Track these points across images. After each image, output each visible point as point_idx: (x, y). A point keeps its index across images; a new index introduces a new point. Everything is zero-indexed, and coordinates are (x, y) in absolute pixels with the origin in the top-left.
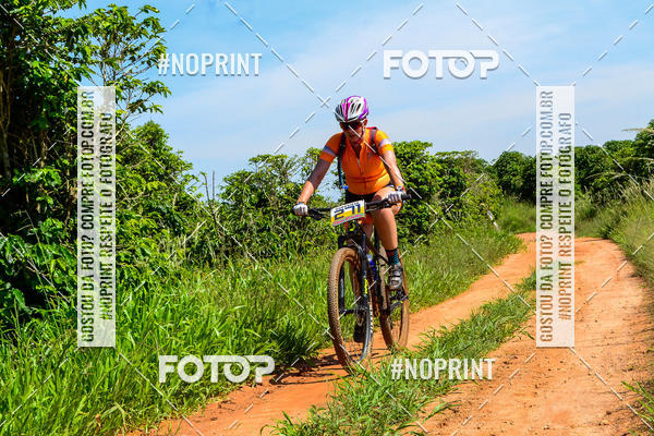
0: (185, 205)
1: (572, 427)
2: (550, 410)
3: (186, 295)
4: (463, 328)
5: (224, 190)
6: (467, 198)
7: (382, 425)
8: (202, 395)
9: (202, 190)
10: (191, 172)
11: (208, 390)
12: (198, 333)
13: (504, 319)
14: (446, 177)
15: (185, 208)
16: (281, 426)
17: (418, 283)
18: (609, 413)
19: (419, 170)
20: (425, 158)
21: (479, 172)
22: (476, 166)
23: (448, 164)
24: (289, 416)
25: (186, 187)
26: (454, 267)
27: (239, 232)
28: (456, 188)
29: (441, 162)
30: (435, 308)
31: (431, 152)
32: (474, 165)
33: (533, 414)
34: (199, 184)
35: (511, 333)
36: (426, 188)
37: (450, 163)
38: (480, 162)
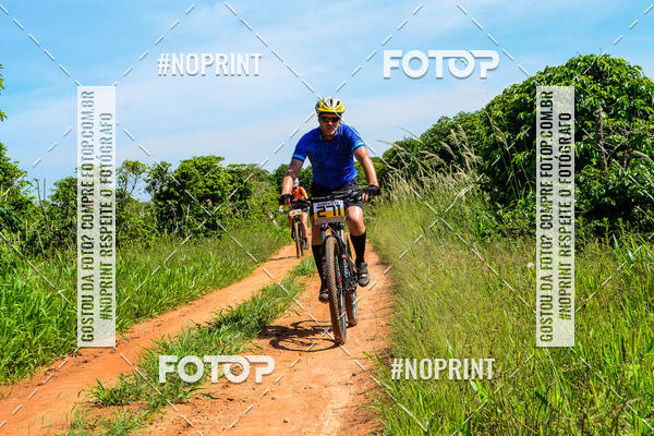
0: (20, 205)
1: (326, 387)
2: (310, 373)
3: (20, 283)
4: (245, 307)
5: (54, 193)
6: (252, 201)
7: (177, 388)
8: (31, 365)
9: (35, 194)
10: (26, 179)
11: (35, 361)
12: (28, 313)
13: (278, 300)
14: (235, 184)
15: (20, 209)
16: (95, 390)
17: (211, 270)
18: (354, 375)
19: (214, 179)
20: (218, 170)
21: (262, 180)
22: (260, 175)
23: (237, 174)
24: (102, 382)
25: (22, 191)
26: (240, 256)
27: (65, 228)
28: (244, 193)
29: (231, 172)
30: (224, 290)
31: (224, 165)
32: (258, 175)
33: (297, 377)
34: (32, 188)
35: (282, 310)
36: (219, 193)
37: (239, 173)
38: (264, 172)
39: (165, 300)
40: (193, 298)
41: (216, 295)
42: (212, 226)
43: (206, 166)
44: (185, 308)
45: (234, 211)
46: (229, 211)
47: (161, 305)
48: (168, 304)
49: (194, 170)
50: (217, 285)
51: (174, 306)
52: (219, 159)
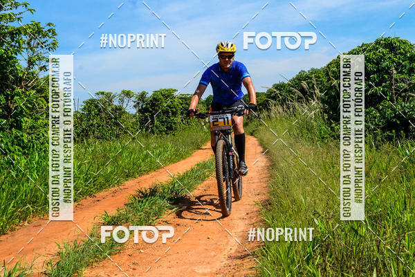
13: (205, 171)
14: (183, 105)
16: (103, 216)
17: (168, 153)
19: (172, 102)
20: (174, 97)
24: (107, 212)
26: (185, 146)
29: (181, 98)
31: (177, 94)
39: (143, 168)
40: (158, 168)
41: (172, 166)
42: (170, 128)
43: (168, 94)
44: (154, 173)
45: (182, 121)
46: (179, 120)
47: (141, 171)
48: (144, 171)
49: (160, 96)
50: (172, 161)
51: (147, 172)
52: (175, 90)
